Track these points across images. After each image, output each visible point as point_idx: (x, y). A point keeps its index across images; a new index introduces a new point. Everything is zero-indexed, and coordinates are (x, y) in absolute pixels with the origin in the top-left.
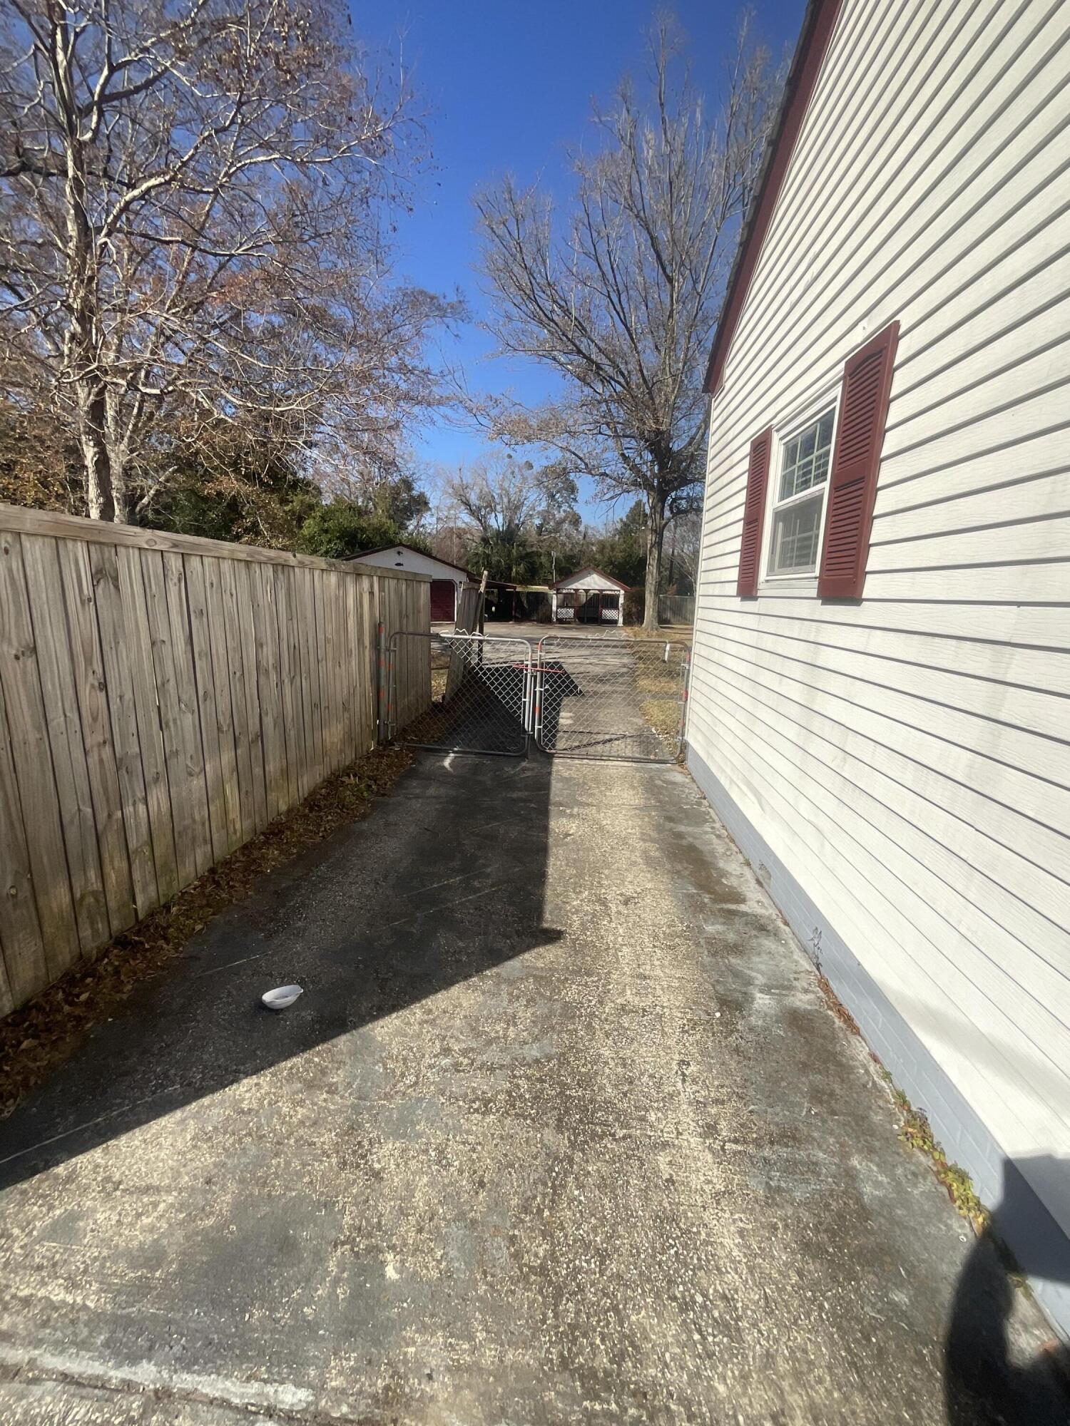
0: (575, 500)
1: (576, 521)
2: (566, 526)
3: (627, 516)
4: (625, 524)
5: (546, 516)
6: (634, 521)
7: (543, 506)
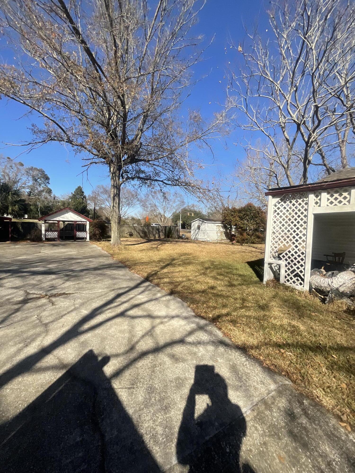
0: (48, 183)
1: (49, 191)
2: (44, 194)
3: (75, 192)
4: (74, 195)
5: (32, 189)
6: (78, 194)
7: (31, 183)
